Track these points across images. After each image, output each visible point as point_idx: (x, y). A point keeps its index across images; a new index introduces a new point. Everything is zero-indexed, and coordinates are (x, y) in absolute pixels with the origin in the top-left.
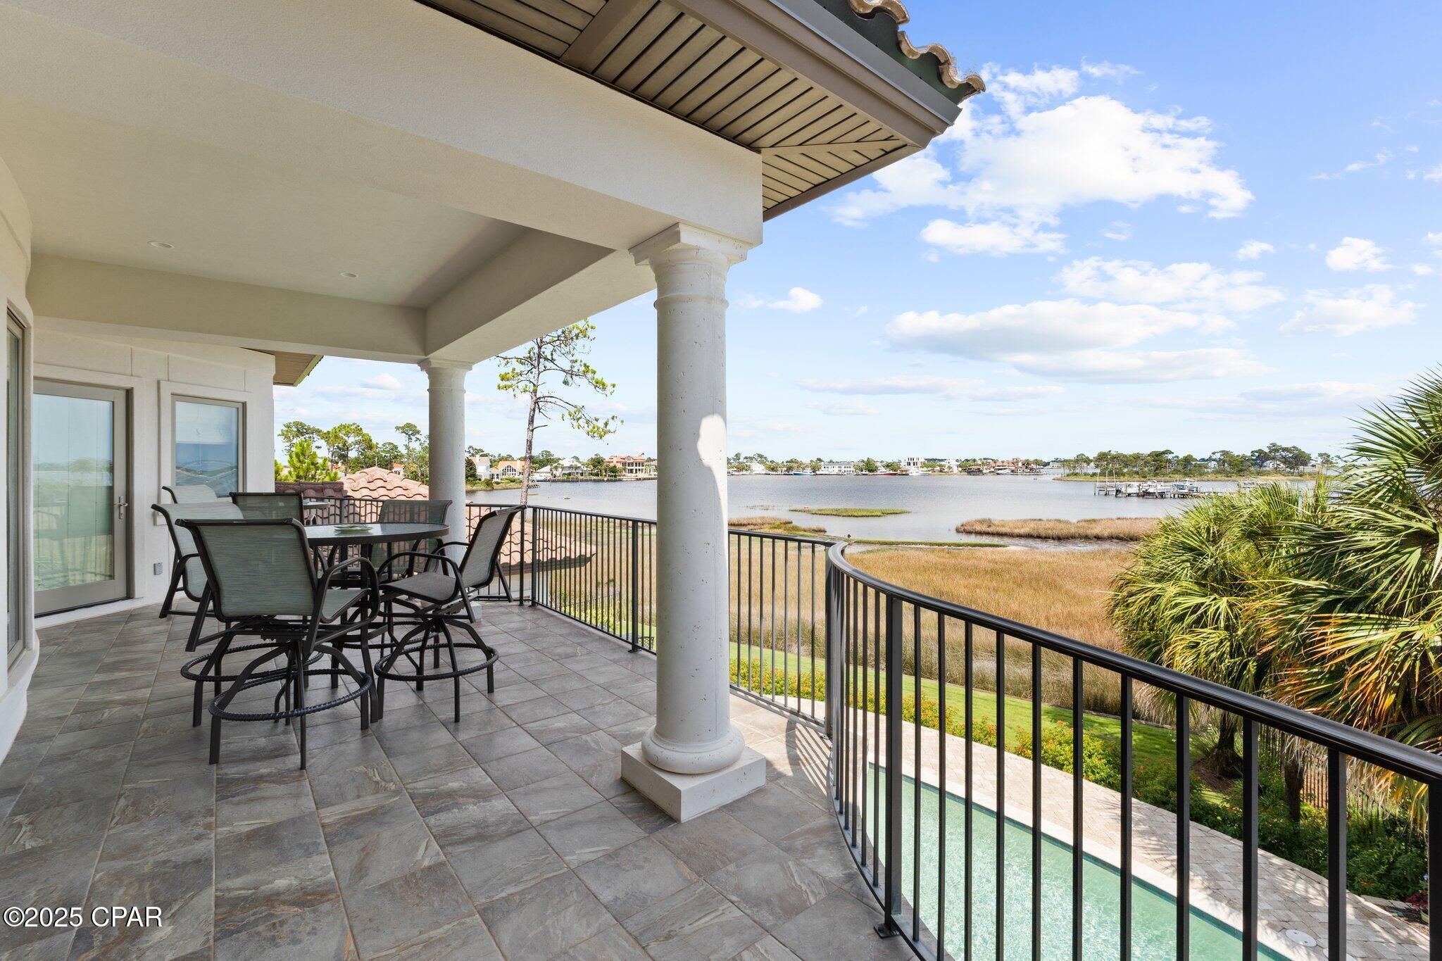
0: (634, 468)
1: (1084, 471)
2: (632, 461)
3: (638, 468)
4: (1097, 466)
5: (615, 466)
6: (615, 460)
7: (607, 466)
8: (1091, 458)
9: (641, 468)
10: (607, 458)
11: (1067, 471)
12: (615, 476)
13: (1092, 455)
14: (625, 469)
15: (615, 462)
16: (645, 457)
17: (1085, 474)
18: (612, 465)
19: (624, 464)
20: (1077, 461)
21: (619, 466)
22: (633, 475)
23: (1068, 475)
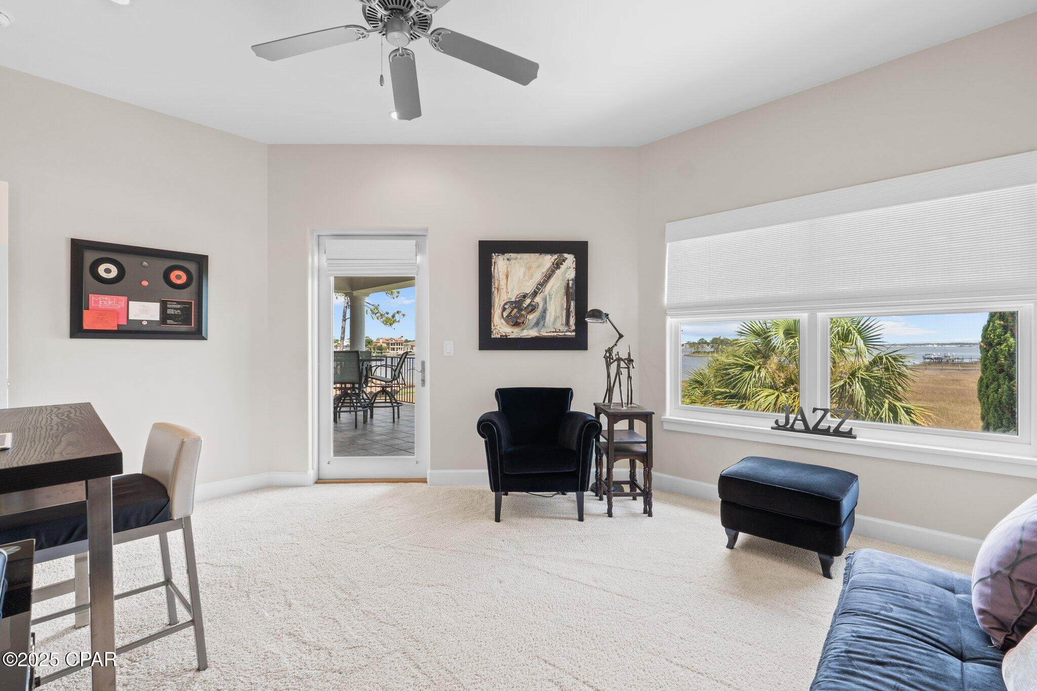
0: (396, 347)
1: (704, 350)
2: (394, 342)
3: (398, 347)
4: (712, 347)
5: (381, 346)
6: (381, 341)
7: (375, 345)
8: (708, 341)
9: (401, 347)
10: (375, 340)
11: (693, 350)
12: (381, 353)
13: (709, 340)
14: (389, 348)
15: (381, 343)
16: (404, 339)
17: (705, 352)
18: (379, 344)
19: (388, 344)
20: (699, 343)
21: (384, 345)
22: (395, 352)
23: (694, 353)
